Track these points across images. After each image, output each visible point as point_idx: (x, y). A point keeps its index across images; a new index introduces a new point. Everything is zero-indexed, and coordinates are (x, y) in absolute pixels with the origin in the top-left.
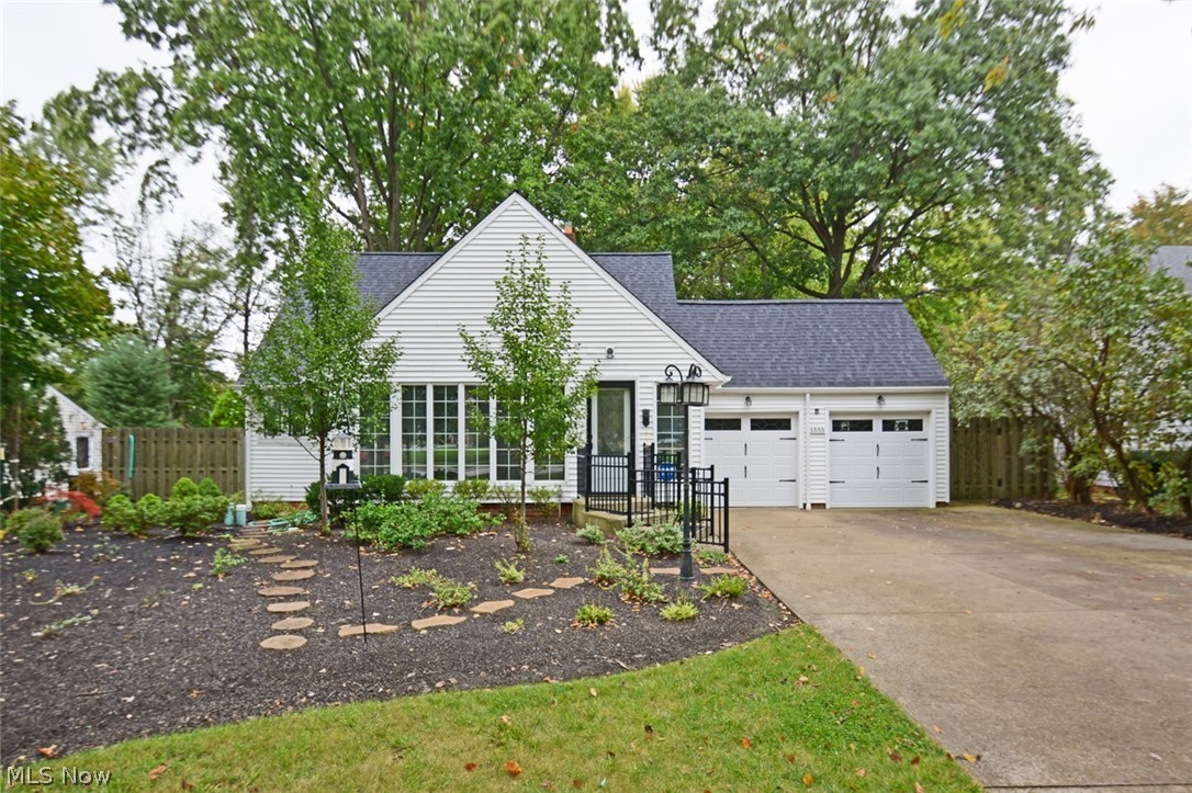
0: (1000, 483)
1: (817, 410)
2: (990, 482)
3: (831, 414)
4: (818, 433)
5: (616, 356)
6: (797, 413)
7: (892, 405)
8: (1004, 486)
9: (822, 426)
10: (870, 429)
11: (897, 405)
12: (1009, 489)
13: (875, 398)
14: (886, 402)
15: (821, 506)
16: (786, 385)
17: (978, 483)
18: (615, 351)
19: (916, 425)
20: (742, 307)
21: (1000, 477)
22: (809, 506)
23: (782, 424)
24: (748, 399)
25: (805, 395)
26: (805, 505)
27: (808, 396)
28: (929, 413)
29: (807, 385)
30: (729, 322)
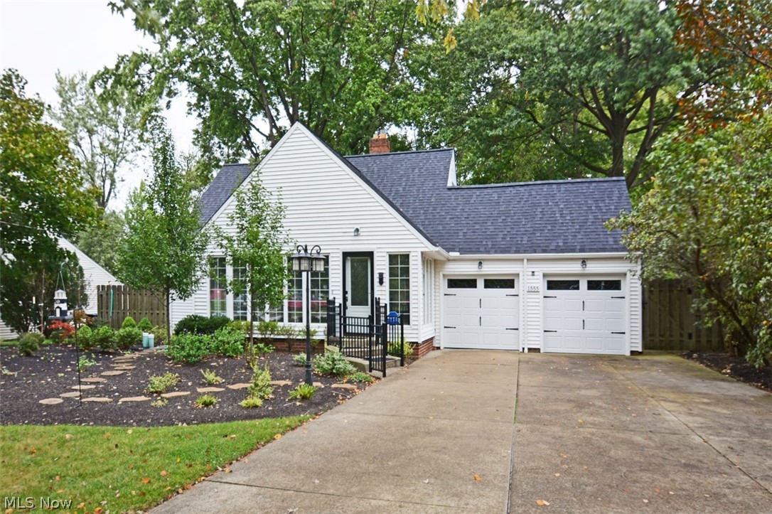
0: (690, 336)
1: (533, 272)
2: (681, 335)
3: (545, 275)
4: (534, 291)
5: (361, 234)
6: (518, 275)
7: (593, 268)
8: (694, 338)
9: (536, 285)
10: (578, 288)
11: (598, 268)
12: (698, 342)
13: (580, 262)
14: (588, 265)
15: (537, 350)
16: (509, 252)
17: (671, 336)
18: (360, 230)
19: (614, 285)
20: (494, 190)
21: (690, 331)
22: (526, 350)
23: (508, 283)
24: (480, 263)
25: (523, 260)
26: (523, 349)
27: (525, 260)
28: (625, 274)
29: (525, 252)
30: (481, 203)
